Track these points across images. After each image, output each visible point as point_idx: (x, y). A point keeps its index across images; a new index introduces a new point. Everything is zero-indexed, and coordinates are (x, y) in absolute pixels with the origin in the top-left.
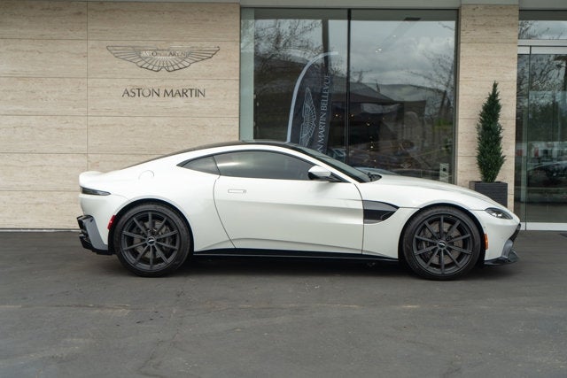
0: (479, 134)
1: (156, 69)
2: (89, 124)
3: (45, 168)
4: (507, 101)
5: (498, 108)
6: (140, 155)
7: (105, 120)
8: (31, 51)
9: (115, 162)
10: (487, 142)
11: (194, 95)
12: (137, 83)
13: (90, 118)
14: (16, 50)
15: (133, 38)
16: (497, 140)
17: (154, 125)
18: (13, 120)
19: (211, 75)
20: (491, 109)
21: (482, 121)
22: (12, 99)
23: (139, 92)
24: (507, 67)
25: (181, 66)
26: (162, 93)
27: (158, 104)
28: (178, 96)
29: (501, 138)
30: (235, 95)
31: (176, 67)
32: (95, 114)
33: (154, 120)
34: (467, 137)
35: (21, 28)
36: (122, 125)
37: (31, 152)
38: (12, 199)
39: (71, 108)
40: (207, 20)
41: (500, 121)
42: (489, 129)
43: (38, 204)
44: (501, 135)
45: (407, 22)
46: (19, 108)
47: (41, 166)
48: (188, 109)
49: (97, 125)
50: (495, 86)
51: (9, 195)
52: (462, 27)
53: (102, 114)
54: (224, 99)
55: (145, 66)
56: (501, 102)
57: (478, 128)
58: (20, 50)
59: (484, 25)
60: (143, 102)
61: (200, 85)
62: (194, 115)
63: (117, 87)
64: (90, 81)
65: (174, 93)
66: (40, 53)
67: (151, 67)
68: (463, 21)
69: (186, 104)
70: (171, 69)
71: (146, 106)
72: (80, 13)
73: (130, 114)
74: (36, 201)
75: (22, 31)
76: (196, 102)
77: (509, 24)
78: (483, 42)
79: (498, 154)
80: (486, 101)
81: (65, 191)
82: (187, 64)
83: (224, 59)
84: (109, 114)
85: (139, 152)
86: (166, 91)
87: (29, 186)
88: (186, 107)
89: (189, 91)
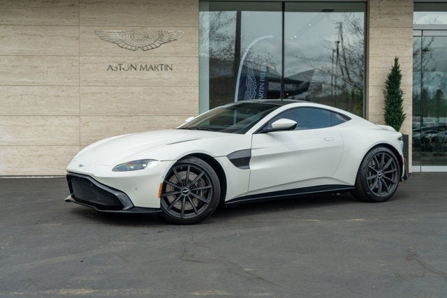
0: (385, 97)
1: (133, 48)
2: (81, 92)
3: (45, 128)
4: (406, 72)
5: (400, 77)
6: (121, 116)
7: (94, 89)
8: (34, 35)
9: (102, 122)
10: (392, 104)
11: (163, 69)
12: (119, 60)
13: (81, 88)
14: (22, 34)
15: (116, 24)
16: (400, 101)
17: (132, 93)
18: (20, 90)
19: (177, 53)
20: (394, 78)
21: (387, 88)
22: (20, 73)
23: (120, 67)
24: (405, 46)
25: (153, 46)
26: (138, 67)
27: (136, 76)
28: (151, 70)
29: (402, 100)
30: (196, 68)
31: (149, 47)
32: (86, 84)
33: (133, 89)
34: (375, 100)
35: (26, 17)
36: (107, 93)
37: (34, 115)
38: (19, 152)
39: (66, 80)
40: (174, 11)
41: (401, 87)
42: (393, 93)
43: (40, 156)
44: (402, 98)
45: (322, 13)
46: (25, 79)
47: (43, 126)
48: (159, 80)
49: (87, 93)
50: (396, 60)
51: (17, 149)
52: (371, 15)
53: (91, 84)
54: (188, 72)
55: (125, 46)
56: (401, 73)
57: (385, 93)
58: (25, 34)
59: (388, 13)
60: (124, 74)
61: (168, 61)
62: (164, 85)
63: (103, 63)
64: (81, 58)
65: (148, 67)
66: (41, 36)
67: (129, 47)
68: (372, 11)
69: (157, 76)
70: (145, 48)
71: (126, 78)
72: (73, 5)
73: (113, 84)
74: (39, 153)
75: (27, 19)
76: (166, 74)
77: (406, 13)
78: (387, 27)
79: (400, 112)
80: (390, 72)
81: (62, 145)
82: (158, 45)
83: (188, 41)
84: (96, 84)
85: (121, 114)
86: (141, 66)
87: (33, 142)
88: (157, 78)
89: (160, 66)
